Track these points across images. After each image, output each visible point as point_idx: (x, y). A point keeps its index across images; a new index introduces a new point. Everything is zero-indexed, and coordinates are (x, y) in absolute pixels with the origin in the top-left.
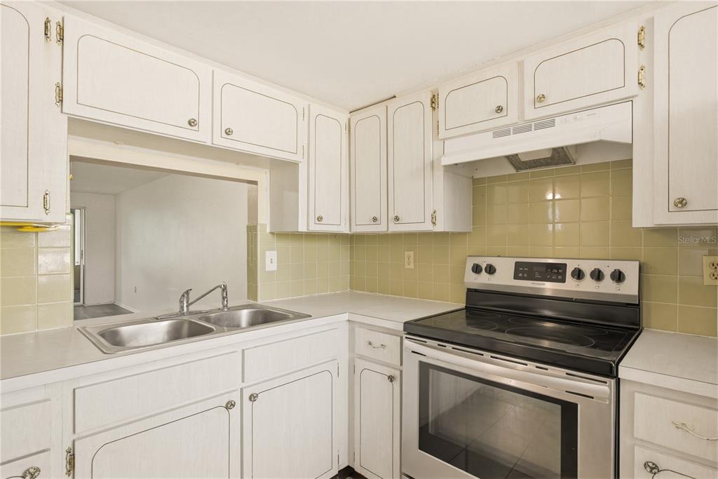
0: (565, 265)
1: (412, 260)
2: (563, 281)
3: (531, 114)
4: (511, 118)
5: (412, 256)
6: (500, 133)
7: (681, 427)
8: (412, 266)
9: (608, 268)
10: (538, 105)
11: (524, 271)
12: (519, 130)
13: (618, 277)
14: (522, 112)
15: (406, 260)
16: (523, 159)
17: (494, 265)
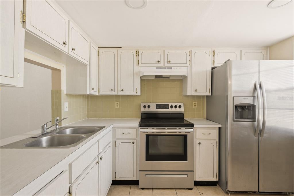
0: (168, 104)
1: (118, 105)
2: (168, 109)
3: (167, 65)
4: (161, 65)
5: (119, 104)
6: (158, 68)
7: (204, 134)
8: (118, 107)
9: (178, 105)
10: (168, 63)
11: (158, 106)
12: (163, 68)
13: (180, 107)
14: (164, 64)
15: (116, 105)
16: (163, 76)
17: (150, 105)
